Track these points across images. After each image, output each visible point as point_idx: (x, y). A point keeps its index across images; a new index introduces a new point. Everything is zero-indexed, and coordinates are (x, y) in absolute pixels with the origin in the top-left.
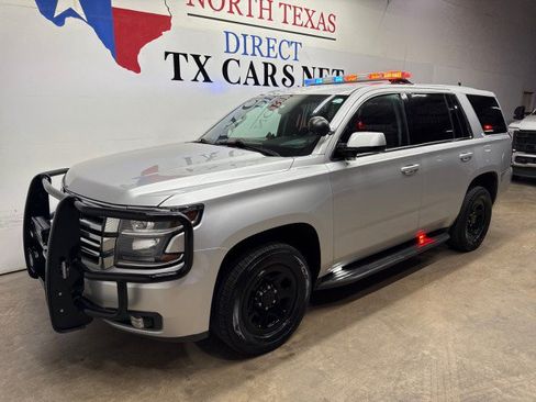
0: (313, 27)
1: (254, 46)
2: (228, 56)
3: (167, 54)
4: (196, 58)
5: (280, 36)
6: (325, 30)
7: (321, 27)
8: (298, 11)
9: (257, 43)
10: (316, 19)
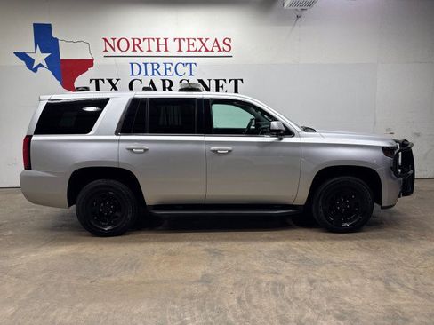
0: (207, 50)
1: (153, 70)
2: (133, 78)
3: (91, 80)
4: (110, 81)
5: (175, 61)
6: (220, 50)
7: (216, 49)
8: (191, 41)
9: (156, 67)
10: (209, 45)
